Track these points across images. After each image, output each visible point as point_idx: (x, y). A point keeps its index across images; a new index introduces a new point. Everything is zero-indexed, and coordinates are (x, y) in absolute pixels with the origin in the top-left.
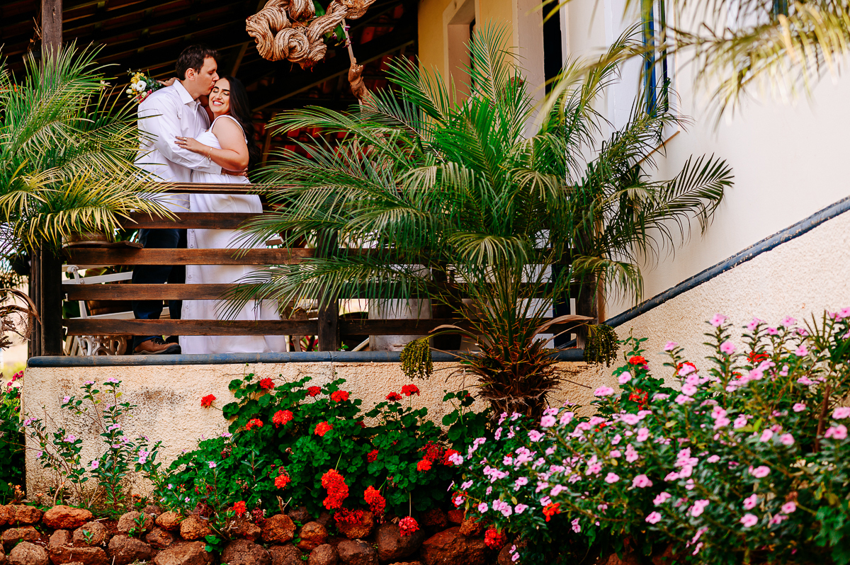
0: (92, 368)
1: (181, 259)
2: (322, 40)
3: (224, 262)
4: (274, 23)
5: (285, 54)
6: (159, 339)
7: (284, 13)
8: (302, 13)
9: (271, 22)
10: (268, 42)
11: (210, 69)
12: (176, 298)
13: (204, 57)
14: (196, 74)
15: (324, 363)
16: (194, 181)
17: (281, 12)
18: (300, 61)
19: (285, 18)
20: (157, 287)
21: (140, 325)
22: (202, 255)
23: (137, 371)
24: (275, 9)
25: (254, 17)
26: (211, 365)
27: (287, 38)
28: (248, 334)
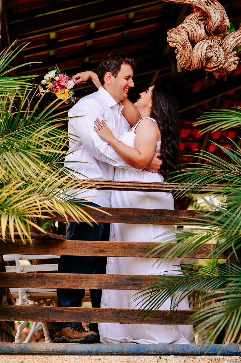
0: (12, 357)
1: (101, 251)
2: (235, 52)
3: (141, 254)
4: (193, 36)
5: (202, 64)
6: (79, 327)
7: (202, 26)
8: (218, 27)
9: (190, 34)
10: (187, 52)
11: (127, 74)
12: (96, 288)
13: (121, 63)
14: (113, 78)
15: (233, 357)
16: (116, 180)
17: (200, 25)
18: (216, 71)
19: (203, 31)
20: (78, 277)
21: (61, 312)
22: (121, 247)
23: (55, 360)
24: (194, 23)
25: (175, 30)
26: (126, 357)
27: (204, 48)
28: (161, 324)
